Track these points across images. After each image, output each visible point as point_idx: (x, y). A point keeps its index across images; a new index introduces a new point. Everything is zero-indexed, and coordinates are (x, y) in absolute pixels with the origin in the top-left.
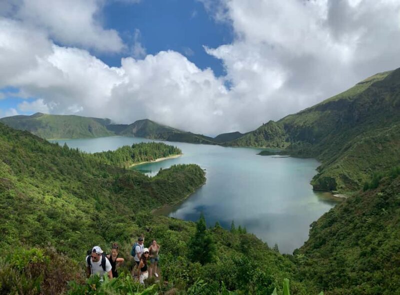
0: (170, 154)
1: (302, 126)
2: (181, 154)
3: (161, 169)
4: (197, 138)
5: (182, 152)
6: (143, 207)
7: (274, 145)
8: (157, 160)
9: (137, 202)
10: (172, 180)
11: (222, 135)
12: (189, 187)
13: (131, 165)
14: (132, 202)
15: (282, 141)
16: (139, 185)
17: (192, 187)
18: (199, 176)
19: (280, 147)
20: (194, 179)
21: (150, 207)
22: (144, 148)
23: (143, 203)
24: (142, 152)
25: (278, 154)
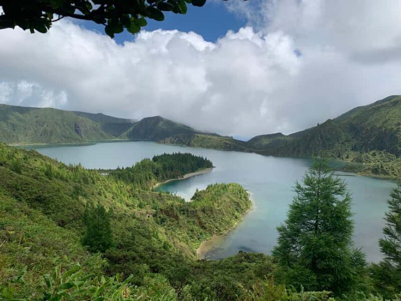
0: (199, 168)
1: (380, 128)
2: (213, 167)
3: (197, 190)
4: (227, 144)
5: (213, 165)
6: (192, 240)
7: (334, 155)
8: (186, 176)
9: (185, 235)
10: (218, 207)
11: (256, 137)
12: (236, 213)
13: (155, 184)
14: (179, 234)
15: (346, 150)
16: (183, 214)
17: (238, 214)
18: (244, 199)
19: (342, 158)
20: (240, 203)
21: (199, 239)
22: (169, 162)
23: (191, 235)
24: (167, 166)
25: (341, 170)
